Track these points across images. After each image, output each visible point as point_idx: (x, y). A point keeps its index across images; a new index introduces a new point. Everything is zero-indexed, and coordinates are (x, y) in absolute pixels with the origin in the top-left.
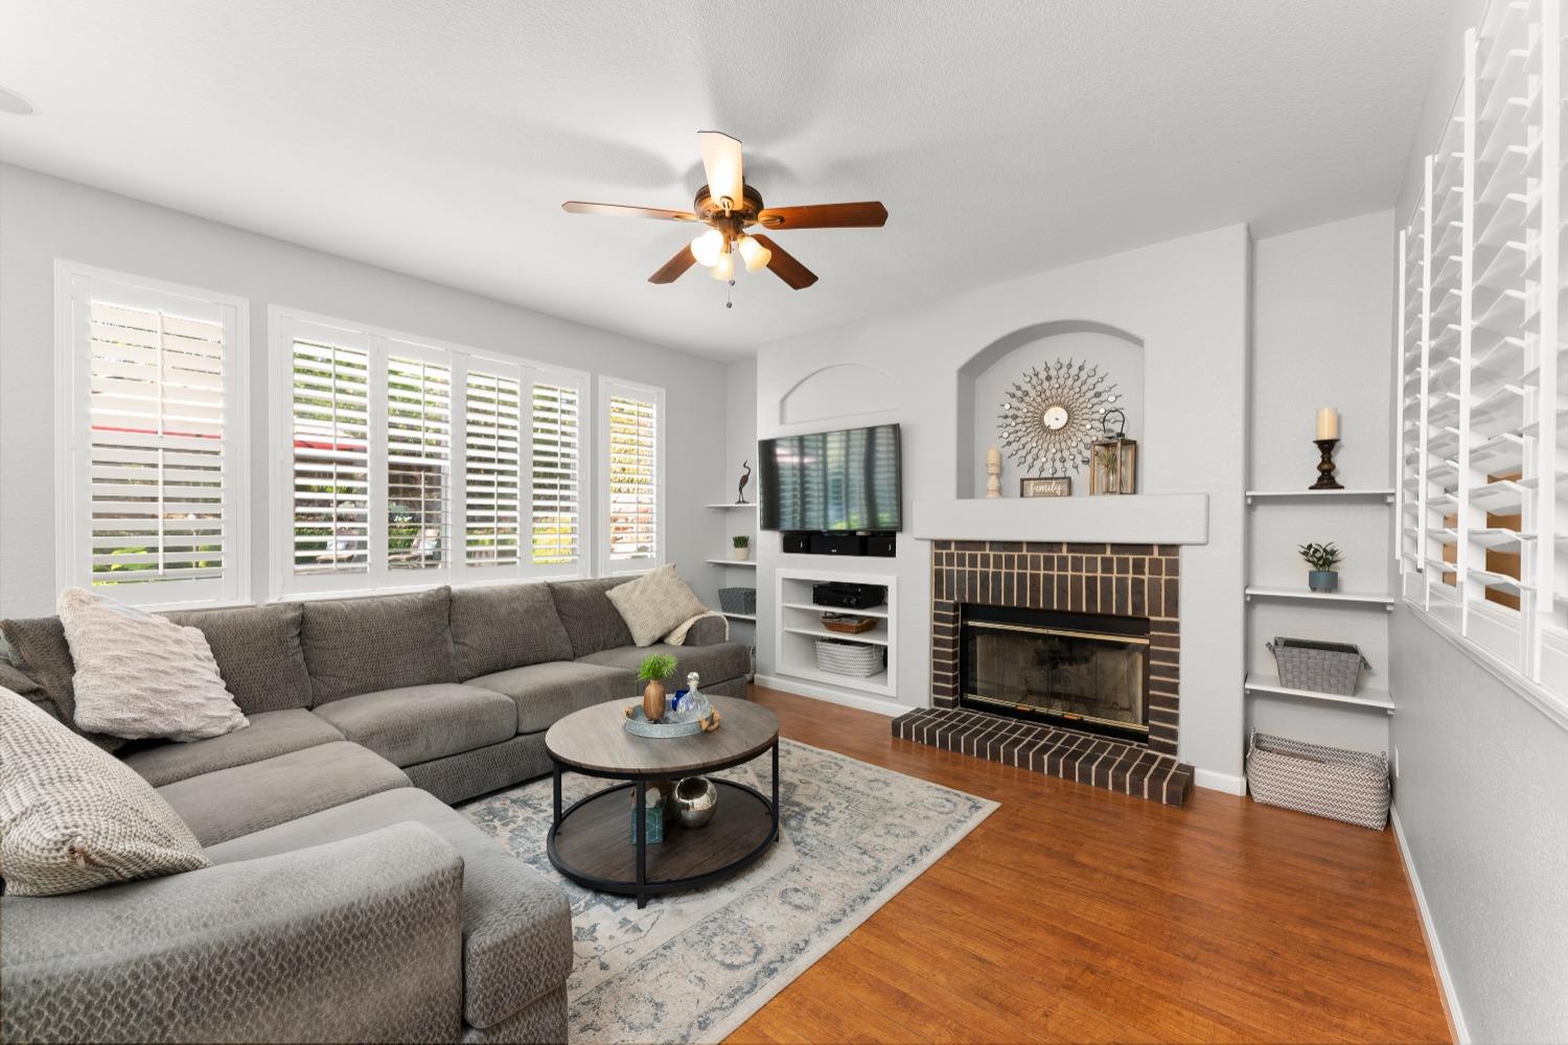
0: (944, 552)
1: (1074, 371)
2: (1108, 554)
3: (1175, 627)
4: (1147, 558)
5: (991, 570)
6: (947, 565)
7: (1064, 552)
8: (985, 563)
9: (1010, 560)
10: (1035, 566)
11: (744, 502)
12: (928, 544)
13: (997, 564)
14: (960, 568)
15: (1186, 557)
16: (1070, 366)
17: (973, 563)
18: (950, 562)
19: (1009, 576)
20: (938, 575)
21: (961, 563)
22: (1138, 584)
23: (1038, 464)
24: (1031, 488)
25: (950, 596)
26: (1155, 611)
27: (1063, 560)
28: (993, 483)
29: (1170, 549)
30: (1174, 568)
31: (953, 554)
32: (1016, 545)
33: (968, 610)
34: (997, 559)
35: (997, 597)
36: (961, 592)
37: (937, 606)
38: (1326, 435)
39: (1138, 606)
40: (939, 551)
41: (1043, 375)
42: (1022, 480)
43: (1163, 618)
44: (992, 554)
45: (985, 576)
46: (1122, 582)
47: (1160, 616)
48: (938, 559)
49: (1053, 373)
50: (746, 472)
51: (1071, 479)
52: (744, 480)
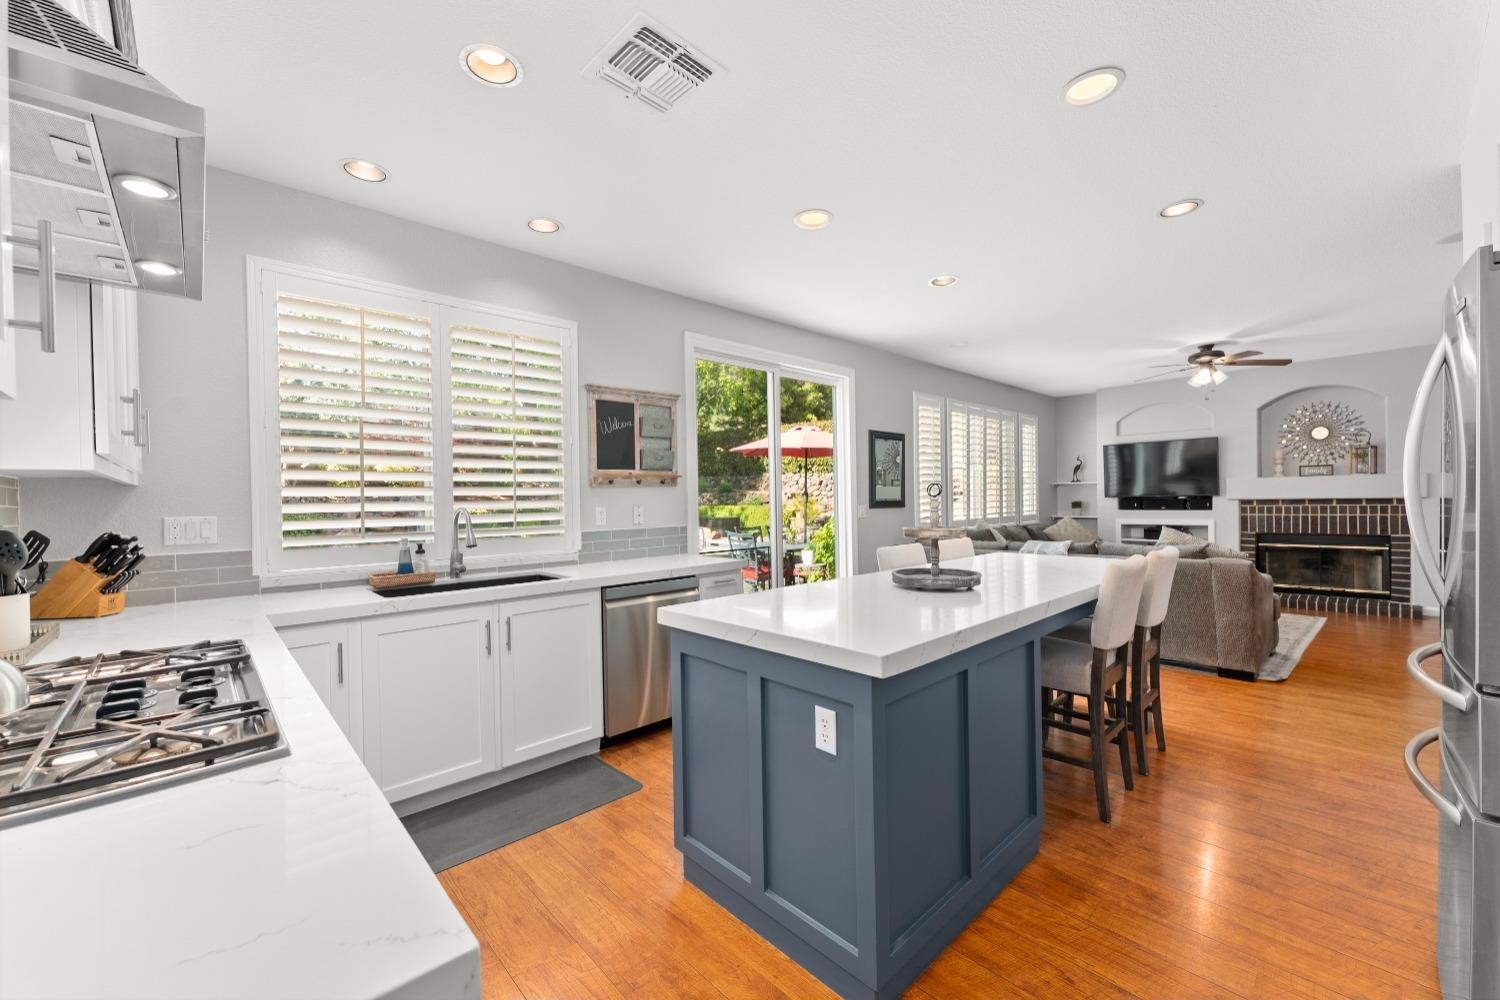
0: (1248, 506)
1: (1333, 408)
2: (1364, 504)
3: (1407, 540)
5: (1283, 515)
6: (1250, 513)
7: (1334, 504)
8: (1279, 511)
9: (1296, 509)
10: (1314, 512)
11: (1078, 481)
12: (1237, 502)
13: (1287, 512)
14: (1260, 515)
16: (1329, 405)
17: (1270, 511)
18: (1253, 510)
19: (1296, 518)
20: (1244, 519)
21: (1261, 510)
22: (1384, 519)
23: (1307, 458)
24: (1305, 471)
25: (1253, 529)
26: (1395, 533)
27: (1334, 508)
28: (1279, 468)
30: (1403, 510)
31: (1254, 507)
32: (1300, 501)
33: (1260, 537)
34: (1287, 509)
36: (1261, 526)
37: (1242, 535)
39: (1385, 529)
40: (1245, 506)
42: (1300, 467)
43: (1400, 535)
44: (1283, 506)
45: (1278, 518)
46: (1373, 518)
47: (1398, 533)
48: (1243, 510)
49: (1318, 409)
50: (1079, 463)
51: (1332, 466)
52: (1077, 468)
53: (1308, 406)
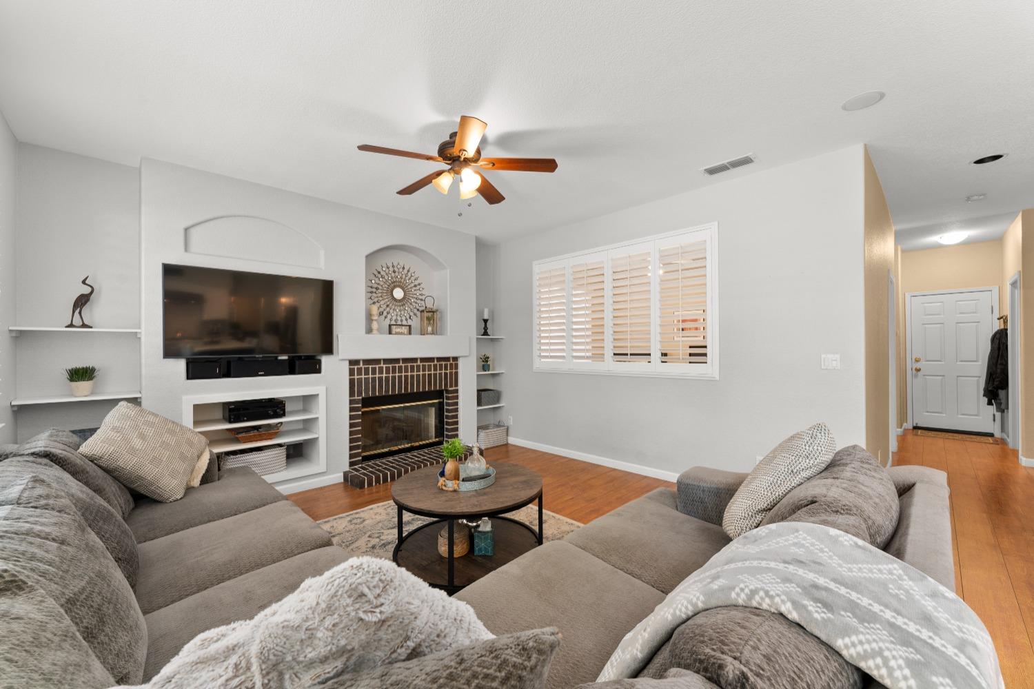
0: (356, 367)
1: (406, 271)
2: (436, 362)
3: (457, 391)
4: (449, 363)
5: (384, 375)
6: (357, 375)
8: (381, 372)
9: (394, 368)
10: (406, 371)
11: (84, 326)
12: (347, 363)
13: (388, 372)
14: (366, 376)
15: (461, 363)
16: (404, 268)
17: (374, 372)
18: (359, 373)
19: (394, 378)
20: (352, 382)
21: (367, 373)
22: (446, 374)
23: (389, 316)
24: (394, 329)
25: (360, 394)
26: (451, 386)
27: (418, 367)
28: (375, 325)
29: (455, 359)
30: (457, 366)
31: (361, 368)
32: (396, 361)
33: (367, 402)
34: (388, 369)
35: (387, 391)
36: (367, 392)
37: (351, 402)
38: (486, 317)
39: (446, 385)
40: (352, 367)
41: (391, 269)
42: (390, 326)
44: (384, 366)
45: (380, 379)
46: (440, 374)
47: (453, 387)
48: (351, 372)
49: (396, 269)
50: (87, 290)
51: (410, 326)
52: (82, 302)
53: (390, 265)
